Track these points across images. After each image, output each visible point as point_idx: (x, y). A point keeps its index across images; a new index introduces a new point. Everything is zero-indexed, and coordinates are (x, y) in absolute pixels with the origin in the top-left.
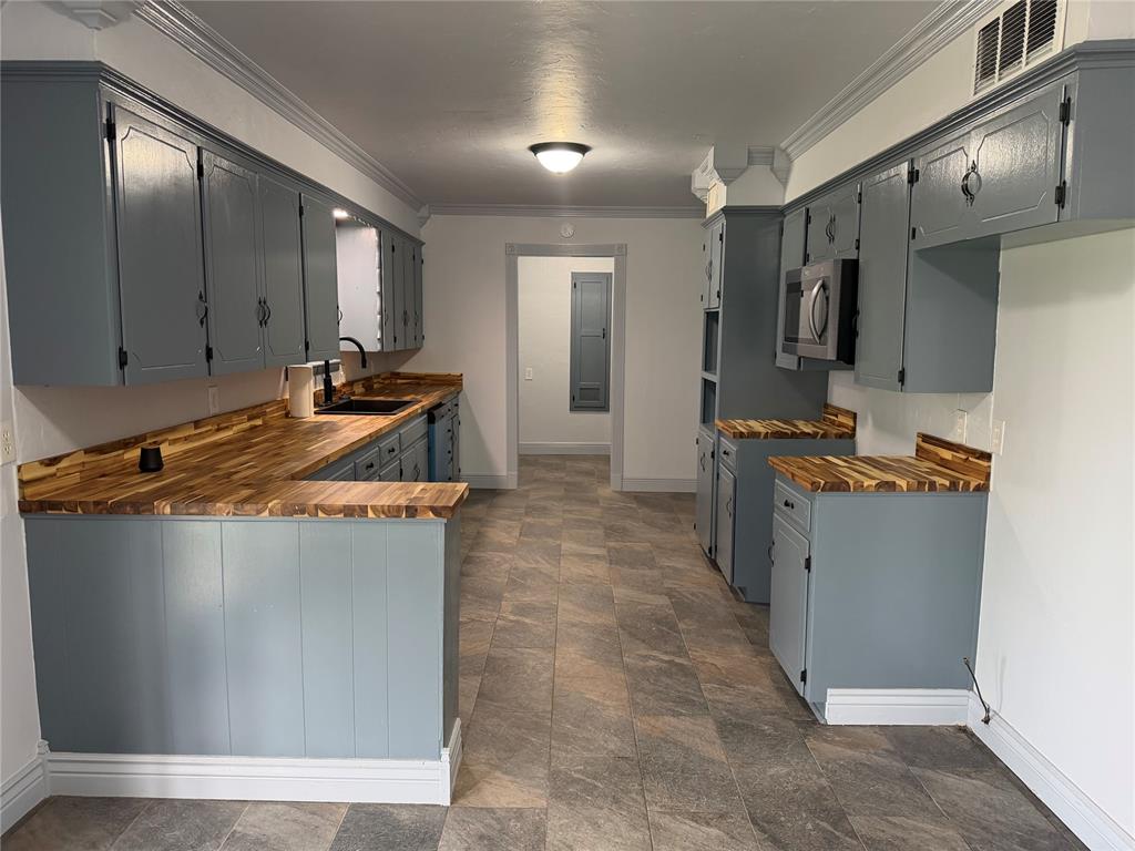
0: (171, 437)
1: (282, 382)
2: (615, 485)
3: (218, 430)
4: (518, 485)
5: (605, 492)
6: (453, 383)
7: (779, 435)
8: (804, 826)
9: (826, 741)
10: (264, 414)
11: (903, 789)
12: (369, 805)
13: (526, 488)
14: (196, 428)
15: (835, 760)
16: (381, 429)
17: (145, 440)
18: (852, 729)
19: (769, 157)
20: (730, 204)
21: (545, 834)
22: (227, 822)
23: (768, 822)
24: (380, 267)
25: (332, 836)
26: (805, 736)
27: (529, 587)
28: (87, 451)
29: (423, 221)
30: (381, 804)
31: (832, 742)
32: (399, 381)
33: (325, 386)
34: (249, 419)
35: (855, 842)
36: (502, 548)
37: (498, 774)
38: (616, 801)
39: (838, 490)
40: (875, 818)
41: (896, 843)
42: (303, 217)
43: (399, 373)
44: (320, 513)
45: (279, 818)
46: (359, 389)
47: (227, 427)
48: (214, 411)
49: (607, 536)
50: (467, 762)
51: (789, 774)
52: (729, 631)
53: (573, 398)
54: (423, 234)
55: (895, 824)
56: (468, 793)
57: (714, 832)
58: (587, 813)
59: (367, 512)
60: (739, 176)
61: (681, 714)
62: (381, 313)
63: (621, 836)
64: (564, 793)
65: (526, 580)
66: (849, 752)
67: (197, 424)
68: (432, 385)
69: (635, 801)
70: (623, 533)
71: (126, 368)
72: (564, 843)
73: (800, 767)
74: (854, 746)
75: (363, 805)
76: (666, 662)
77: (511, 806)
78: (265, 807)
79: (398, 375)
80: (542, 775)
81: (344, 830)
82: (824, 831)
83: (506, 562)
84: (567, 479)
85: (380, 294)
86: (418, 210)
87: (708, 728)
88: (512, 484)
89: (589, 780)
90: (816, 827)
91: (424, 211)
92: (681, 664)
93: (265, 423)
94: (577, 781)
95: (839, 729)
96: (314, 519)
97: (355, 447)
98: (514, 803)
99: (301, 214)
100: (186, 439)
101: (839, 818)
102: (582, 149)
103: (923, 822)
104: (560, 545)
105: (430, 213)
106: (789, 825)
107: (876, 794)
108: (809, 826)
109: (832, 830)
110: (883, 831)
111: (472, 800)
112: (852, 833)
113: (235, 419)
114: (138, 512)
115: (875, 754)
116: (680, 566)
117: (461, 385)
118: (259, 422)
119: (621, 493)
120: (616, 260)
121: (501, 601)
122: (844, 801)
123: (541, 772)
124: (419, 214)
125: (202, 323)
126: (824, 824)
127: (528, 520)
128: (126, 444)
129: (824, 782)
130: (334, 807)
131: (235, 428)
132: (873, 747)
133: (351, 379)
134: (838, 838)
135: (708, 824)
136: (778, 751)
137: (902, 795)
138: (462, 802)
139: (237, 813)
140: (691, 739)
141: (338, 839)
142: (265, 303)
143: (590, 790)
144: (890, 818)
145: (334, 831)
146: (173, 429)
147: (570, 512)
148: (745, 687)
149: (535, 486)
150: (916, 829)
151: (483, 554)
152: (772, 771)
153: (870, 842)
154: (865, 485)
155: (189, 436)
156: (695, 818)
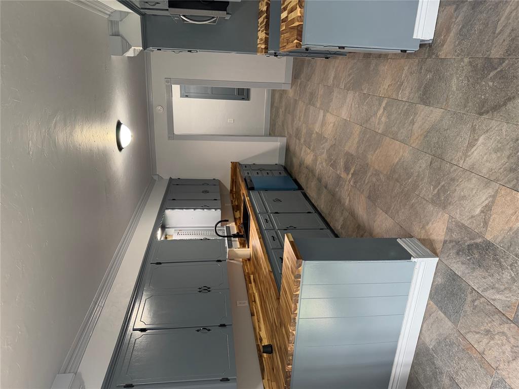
0: (258, 330)
1: (235, 262)
2: (287, 87)
3: (255, 301)
4: (284, 136)
5: (291, 93)
6: (235, 166)
7: (267, 26)
8: (490, 88)
9: (443, 45)
10: (248, 273)
11: (481, 13)
12: (431, 291)
13: (286, 133)
14: (254, 315)
15: (455, 46)
16: (257, 230)
17: (259, 345)
18: (438, 25)
19: (113, 24)
20: (141, 45)
21: (463, 225)
22: (427, 349)
23: (483, 106)
24: (183, 209)
25: (443, 315)
26: (437, 56)
27: (336, 159)
28: (263, 379)
29: (161, 178)
30: (432, 287)
31: (444, 41)
32: (234, 190)
33: (236, 237)
34: (251, 283)
35: (507, 62)
36: (315, 160)
37: (427, 228)
38: (453, 180)
39: (302, 32)
40: (495, 41)
41: (513, 36)
42: (161, 262)
43: (231, 190)
44: (295, 312)
45: (429, 330)
46: (238, 215)
47: (254, 296)
48: (247, 304)
49: (314, 105)
50: (419, 238)
51: (458, 79)
52: (372, 68)
53: (243, 99)
54: (166, 177)
55: (501, 30)
56: (434, 246)
57: (481, 140)
58: (456, 199)
59: (297, 294)
60: (126, 40)
61: (413, 119)
62: (203, 209)
63: (473, 189)
64: (444, 203)
65: (333, 159)
66: (452, 34)
67: (252, 315)
68: (236, 176)
69: (455, 170)
70: (312, 95)
71: (229, 378)
72: (470, 218)
73: (454, 69)
74: (448, 30)
75: (430, 294)
76: (384, 111)
77: (445, 231)
78: (423, 332)
79: (232, 191)
80: (432, 209)
81: (441, 308)
82: (495, 76)
83: (322, 163)
84: (283, 109)
85: (195, 209)
86: (155, 180)
87: (423, 110)
88: (284, 140)
89: (439, 187)
90: (492, 80)
91: (156, 178)
92: (386, 104)
93: (253, 273)
94: (438, 193)
95: (436, 33)
96: (298, 314)
97: (265, 251)
98: (444, 229)
99: (160, 263)
100: (259, 321)
101: (490, 64)
102: (119, 125)
103: (504, 10)
104: (316, 132)
105: (156, 175)
106: (487, 95)
107: (481, 32)
108: (491, 84)
109: (496, 71)
110: (504, 40)
111: (439, 247)
112: (502, 60)
113: (251, 291)
114: (290, 376)
115: (456, 18)
116: (333, 75)
117: (236, 163)
118: (252, 277)
119: (292, 84)
120: (173, 84)
121: (341, 177)
122: (481, 55)
123: (430, 207)
124: (157, 180)
125: (209, 330)
126: (492, 74)
127: (302, 140)
128: (260, 357)
129: (466, 60)
130: (429, 306)
131: (254, 292)
132: (451, 18)
133: (233, 219)
134: (501, 71)
135: (477, 140)
136: (443, 77)
137: (484, 15)
138: (438, 251)
139: (424, 343)
140: (427, 122)
141: (445, 313)
142: (200, 289)
143: (444, 190)
144: (497, 32)
145: (440, 312)
146: (255, 329)
147: (300, 118)
148: (404, 75)
149: (285, 128)
150: (508, 18)
151: (317, 171)
152: (454, 88)
153: (509, 52)
154: (299, 15)
155: (257, 319)
156: (471, 145)
